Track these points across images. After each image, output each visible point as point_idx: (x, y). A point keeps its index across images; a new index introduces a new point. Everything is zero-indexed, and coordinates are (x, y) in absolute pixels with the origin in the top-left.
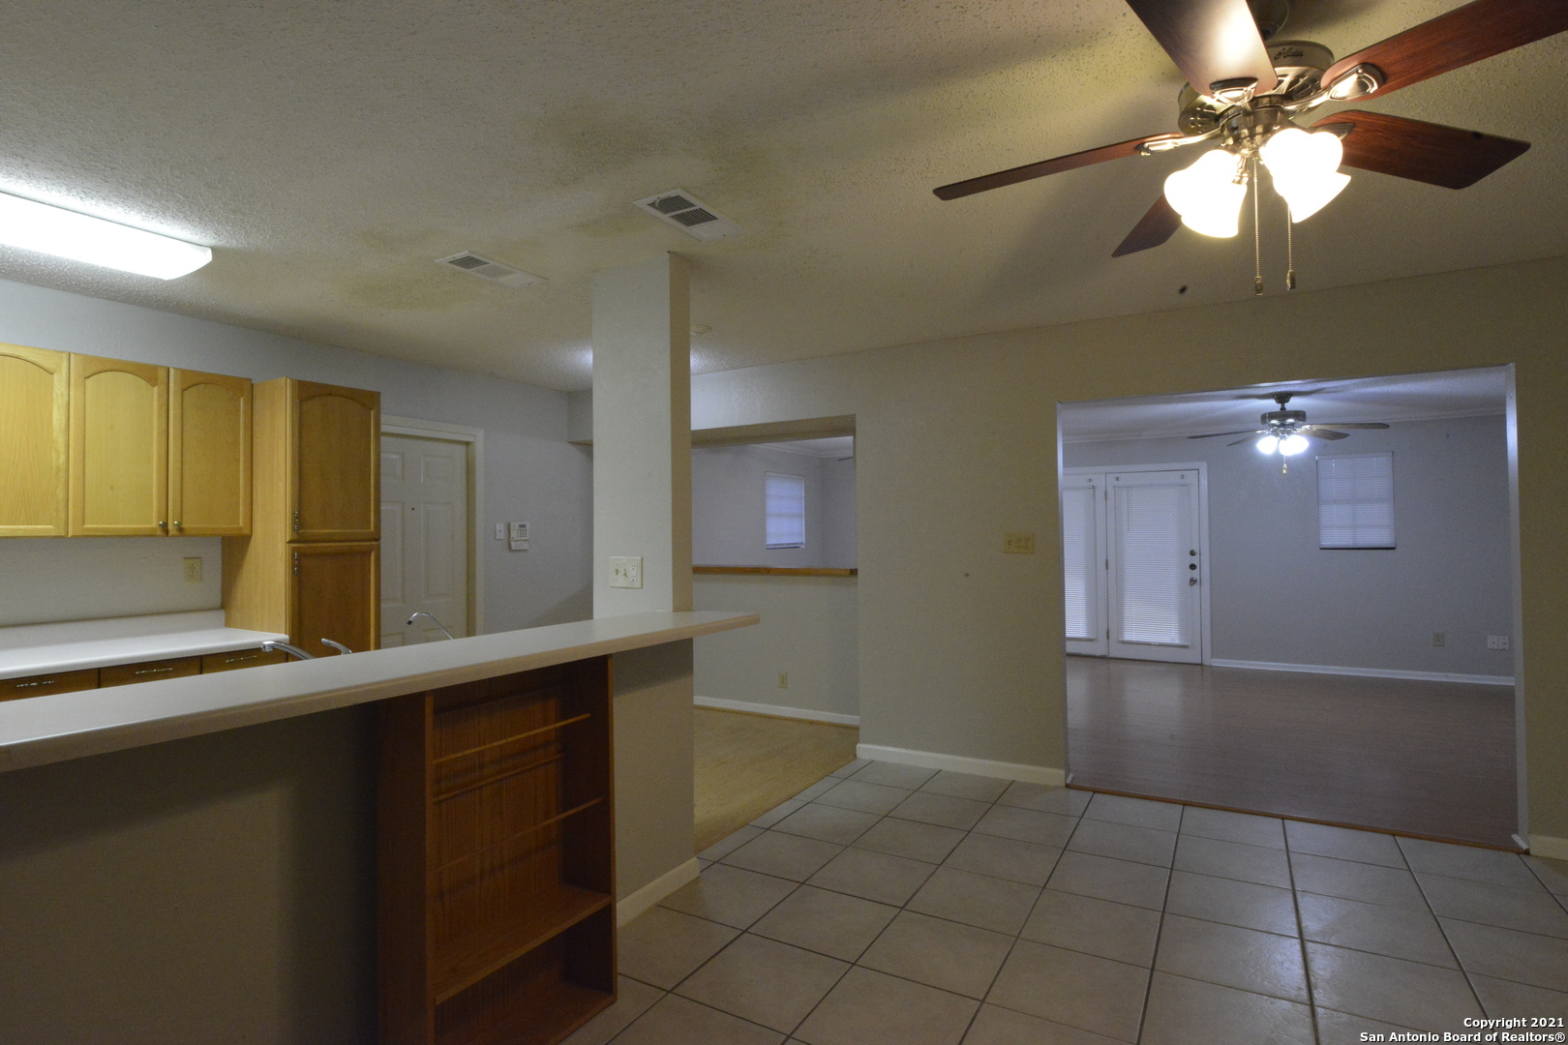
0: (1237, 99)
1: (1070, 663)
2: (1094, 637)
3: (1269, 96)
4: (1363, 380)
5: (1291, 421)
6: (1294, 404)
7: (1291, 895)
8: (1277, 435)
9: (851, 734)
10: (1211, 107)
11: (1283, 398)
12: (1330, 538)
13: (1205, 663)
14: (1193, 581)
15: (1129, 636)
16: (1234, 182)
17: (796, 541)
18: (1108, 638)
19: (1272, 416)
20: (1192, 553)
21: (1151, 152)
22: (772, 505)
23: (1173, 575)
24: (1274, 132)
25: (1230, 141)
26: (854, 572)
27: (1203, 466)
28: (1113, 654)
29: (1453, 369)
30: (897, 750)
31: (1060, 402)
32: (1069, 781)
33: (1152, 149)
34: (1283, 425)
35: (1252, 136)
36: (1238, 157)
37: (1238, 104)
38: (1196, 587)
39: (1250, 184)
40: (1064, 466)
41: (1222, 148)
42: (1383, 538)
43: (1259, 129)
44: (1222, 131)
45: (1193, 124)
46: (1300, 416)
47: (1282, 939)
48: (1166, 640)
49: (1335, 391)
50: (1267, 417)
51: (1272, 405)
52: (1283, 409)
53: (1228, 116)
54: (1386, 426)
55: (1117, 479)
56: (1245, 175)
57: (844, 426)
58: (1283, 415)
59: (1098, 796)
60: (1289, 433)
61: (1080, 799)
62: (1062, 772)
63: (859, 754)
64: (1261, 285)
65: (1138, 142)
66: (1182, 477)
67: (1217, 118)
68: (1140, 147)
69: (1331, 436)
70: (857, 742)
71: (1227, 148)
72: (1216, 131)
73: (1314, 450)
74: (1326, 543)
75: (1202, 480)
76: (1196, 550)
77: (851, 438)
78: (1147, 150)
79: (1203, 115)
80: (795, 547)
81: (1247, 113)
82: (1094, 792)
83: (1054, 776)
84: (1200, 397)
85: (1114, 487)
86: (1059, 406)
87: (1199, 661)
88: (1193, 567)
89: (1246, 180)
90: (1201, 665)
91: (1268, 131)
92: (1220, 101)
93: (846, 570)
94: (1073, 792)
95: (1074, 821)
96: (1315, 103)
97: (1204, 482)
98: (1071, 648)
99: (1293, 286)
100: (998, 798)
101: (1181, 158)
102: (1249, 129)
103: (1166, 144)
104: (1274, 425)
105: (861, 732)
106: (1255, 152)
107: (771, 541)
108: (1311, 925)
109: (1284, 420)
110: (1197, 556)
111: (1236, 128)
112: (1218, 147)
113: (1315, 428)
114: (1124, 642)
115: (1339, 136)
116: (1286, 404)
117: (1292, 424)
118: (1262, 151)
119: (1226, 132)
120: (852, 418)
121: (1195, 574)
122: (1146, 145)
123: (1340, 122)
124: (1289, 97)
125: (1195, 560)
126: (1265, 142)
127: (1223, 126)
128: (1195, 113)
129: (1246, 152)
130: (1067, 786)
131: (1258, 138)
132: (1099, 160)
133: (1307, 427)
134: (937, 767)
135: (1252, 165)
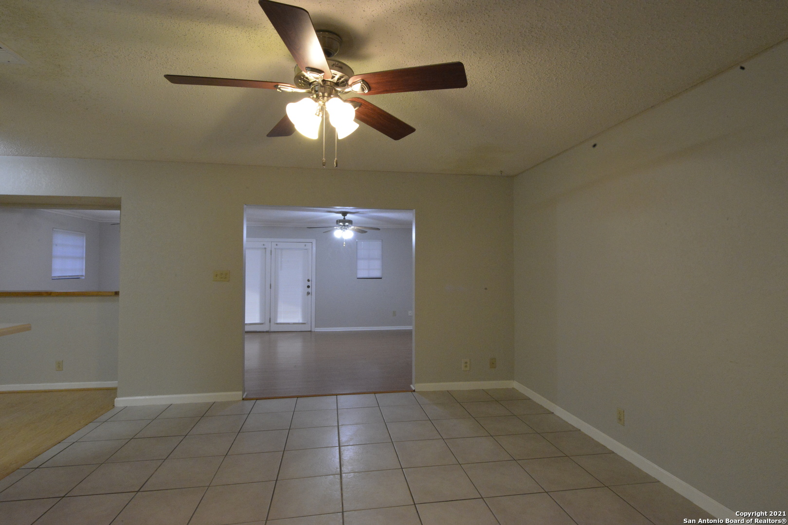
0: (317, 78)
1: (246, 336)
2: (262, 322)
3: (330, 81)
4: (373, 210)
5: (347, 224)
6: (349, 217)
7: (337, 428)
8: (342, 229)
9: (112, 392)
10: (307, 78)
11: (344, 214)
12: (362, 274)
13: (313, 330)
14: (308, 293)
15: (280, 320)
16: (316, 114)
17: (78, 274)
18: (270, 322)
19: (340, 221)
20: (308, 281)
21: (282, 91)
22: (57, 251)
23: (299, 290)
24: (331, 97)
25: (315, 96)
26: (117, 293)
27: (314, 241)
28: (272, 330)
29: (398, 209)
30: (143, 397)
31: (246, 204)
32: (244, 397)
33: (282, 89)
34: (344, 225)
35: (323, 96)
36: (317, 104)
37: (317, 80)
38: (310, 296)
39: (322, 117)
40: (247, 237)
41: (311, 98)
42: (377, 273)
43: (326, 94)
44: (312, 90)
45: (300, 83)
46: (350, 222)
47: (332, 448)
48: (296, 321)
49: (363, 213)
50: (338, 221)
51: (340, 216)
52: (344, 218)
53: (314, 84)
54: (378, 229)
55: (277, 245)
56: (321, 113)
57: (114, 204)
58: (344, 221)
59: (258, 401)
60: (346, 229)
61: (249, 404)
62: (241, 393)
63: (116, 404)
64: (325, 163)
65: (276, 84)
66: (305, 245)
67: (311, 84)
68: (276, 87)
69: (361, 231)
70: (116, 397)
71: (313, 98)
72: (310, 90)
73: (356, 237)
74: (360, 276)
75: (313, 247)
76: (310, 279)
77: (119, 211)
78: (279, 89)
79: (304, 81)
80: (77, 278)
81: (321, 86)
82: (257, 400)
83: (237, 395)
84: (311, 210)
85: (275, 249)
86: (245, 206)
87: (310, 330)
88: (308, 287)
89: (321, 115)
90: (311, 331)
91: (329, 96)
92: (311, 76)
93: (112, 292)
94: (246, 402)
95: (245, 416)
96: (347, 90)
97: (314, 249)
98: (247, 329)
99: (336, 166)
100: (205, 413)
101: (295, 97)
102: (322, 93)
103: (289, 89)
104: (341, 225)
105: (119, 391)
106: (324, 104)
107: (56, 274)
108: (344, 439)
109: (345, 223)
110: (310, 282)
111: (317, 91)
112: (309, 97)
113: (356, 228)
114: (277, 324)
115: (355, 107)
116: (346, 217)
117: (348, 225)
118: (326, 103)
119: (313, 92)
120: (119, 199)
121: (309, 290)
122: (279, 86)
123: (356, 102)
124: (337, 84)
125: (309, 284)
126: (328, 100)
127: (312, 88)
128: (301, 79)
129: (321, 102)
130: (243, 399)
131: (325, 98)
132: (260, 87)
133: (353, 227)
134: (169, 403)
135: (322, 109)
